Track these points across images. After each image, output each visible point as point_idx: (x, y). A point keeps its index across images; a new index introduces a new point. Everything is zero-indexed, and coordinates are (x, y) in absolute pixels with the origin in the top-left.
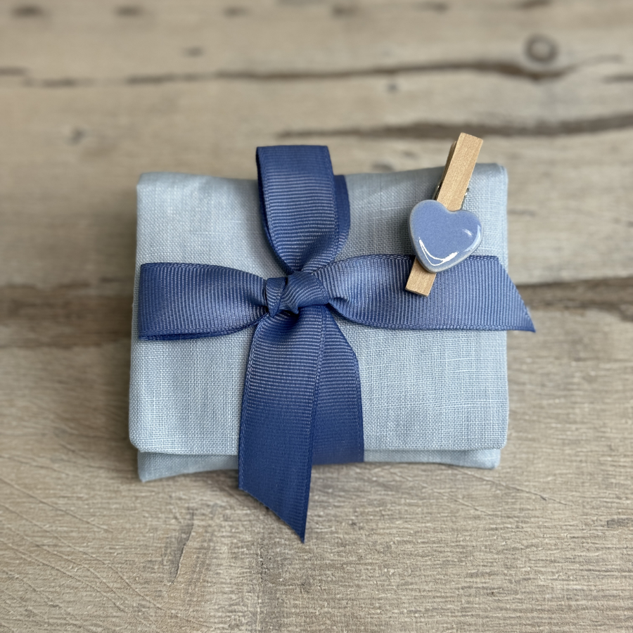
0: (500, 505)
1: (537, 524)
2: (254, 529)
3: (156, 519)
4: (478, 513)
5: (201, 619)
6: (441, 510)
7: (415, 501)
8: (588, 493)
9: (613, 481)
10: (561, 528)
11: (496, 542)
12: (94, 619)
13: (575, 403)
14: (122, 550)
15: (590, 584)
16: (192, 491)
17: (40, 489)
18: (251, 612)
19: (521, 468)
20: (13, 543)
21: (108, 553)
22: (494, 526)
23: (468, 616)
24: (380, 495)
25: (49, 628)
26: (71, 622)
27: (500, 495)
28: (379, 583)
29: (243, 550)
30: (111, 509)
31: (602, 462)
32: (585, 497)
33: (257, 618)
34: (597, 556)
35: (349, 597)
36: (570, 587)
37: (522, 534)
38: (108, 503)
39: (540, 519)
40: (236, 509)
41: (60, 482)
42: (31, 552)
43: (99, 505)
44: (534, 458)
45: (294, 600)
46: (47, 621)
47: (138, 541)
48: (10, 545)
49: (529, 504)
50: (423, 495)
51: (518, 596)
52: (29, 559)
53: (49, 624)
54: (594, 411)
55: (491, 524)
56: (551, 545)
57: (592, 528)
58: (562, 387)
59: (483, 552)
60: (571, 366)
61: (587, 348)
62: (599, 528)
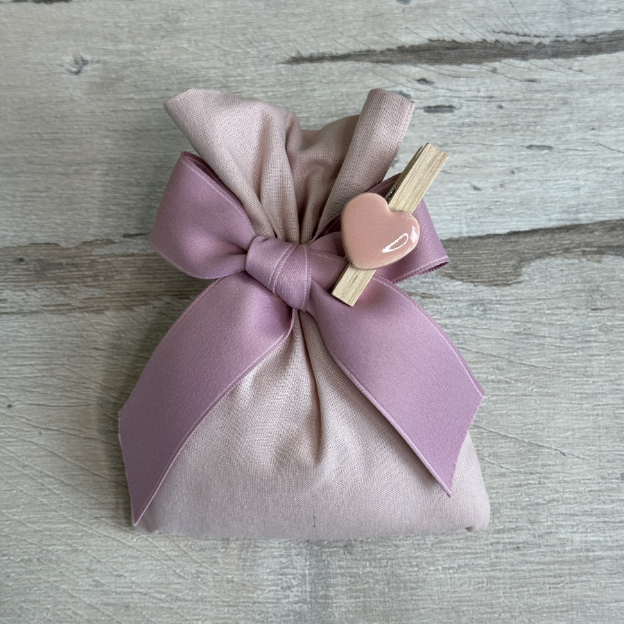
0: (524, 462)
1: (557, 480)
4: (504, 470)
5: (255, 583)
8: (604, 447)
10: (579, 482)
11: (520, 498)
12: (157, 586)
13: (593, 355)
15: (605, 535)
18: (301, 574)
19: (542, 424)
20: (73, 516)
22: (518, 483)
23: (496, 570)
25: (117, 596)
26: (137, 590)
27: (523, 452)
28: (415, 542)
31: (617, 415)
32: (601, 451)
33: (306, 580)
34: (612, 508)
35: (388, 556)
36: (588, 539)
37: (544, 490)
39: (561, 474)
44: (554, 413)
45: (339, 561)
46: (114, 590)
48: (71, 518)
49: (550, 460)
51: (540, 550)
52: (90, 531)
53: (117, 593)
54: (609, 363)
55: (516, 481)
56: (570, 499)
57: (608, 481)
58: (580, 339)
59: (509, 508)
60: (589, 316)
61: (604, 297)
62: (613, 481)
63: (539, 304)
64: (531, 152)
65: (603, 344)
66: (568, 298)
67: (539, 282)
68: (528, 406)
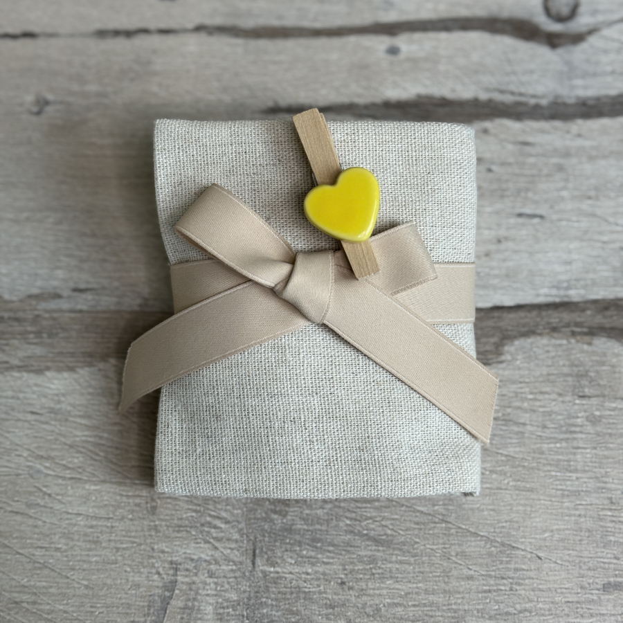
0: (495, 564)
1: (531, 587)
2: (240, 586)
3: (138, 575)
4: (471, 573)
6: (433, 569)
7: (407, 558)
8: (585, 552)
9: (612, 538)
10: (556, 591)
11: (489, 606)
13: (578, 448)
14: (104, 609)
16: (175, 543)
17: (16, 538)
19: (517, 522)
21: (89, 612)
22: (488, 588)
24: (371, 550)
27: (495, 553)
29: (228, 610)
30: (91, 562)
31: (601, 517)
32: (582, 557)
37: (516, 598)
38: (88, 555)
39: (535, 581)
40: (221, 564)
41: (37, 530)
42: (10, 609)
43: (79, 558)
44: (531, 511)
47: (120, 598)
49: (524, 564)
50: (415, 551)
54: (596, 458)
55: (484, 585)
56: (545, 610)
57: (587, 591)
58: (564, 429)
59: (475, 617)
60: (575, 404)
61: (593, 383)
62: (594, 592)
63: (521, 388)
64: (520, 220)
65: (590, 436)
66: (553, 382)
67: (522, 363)
68: (503, 501)
